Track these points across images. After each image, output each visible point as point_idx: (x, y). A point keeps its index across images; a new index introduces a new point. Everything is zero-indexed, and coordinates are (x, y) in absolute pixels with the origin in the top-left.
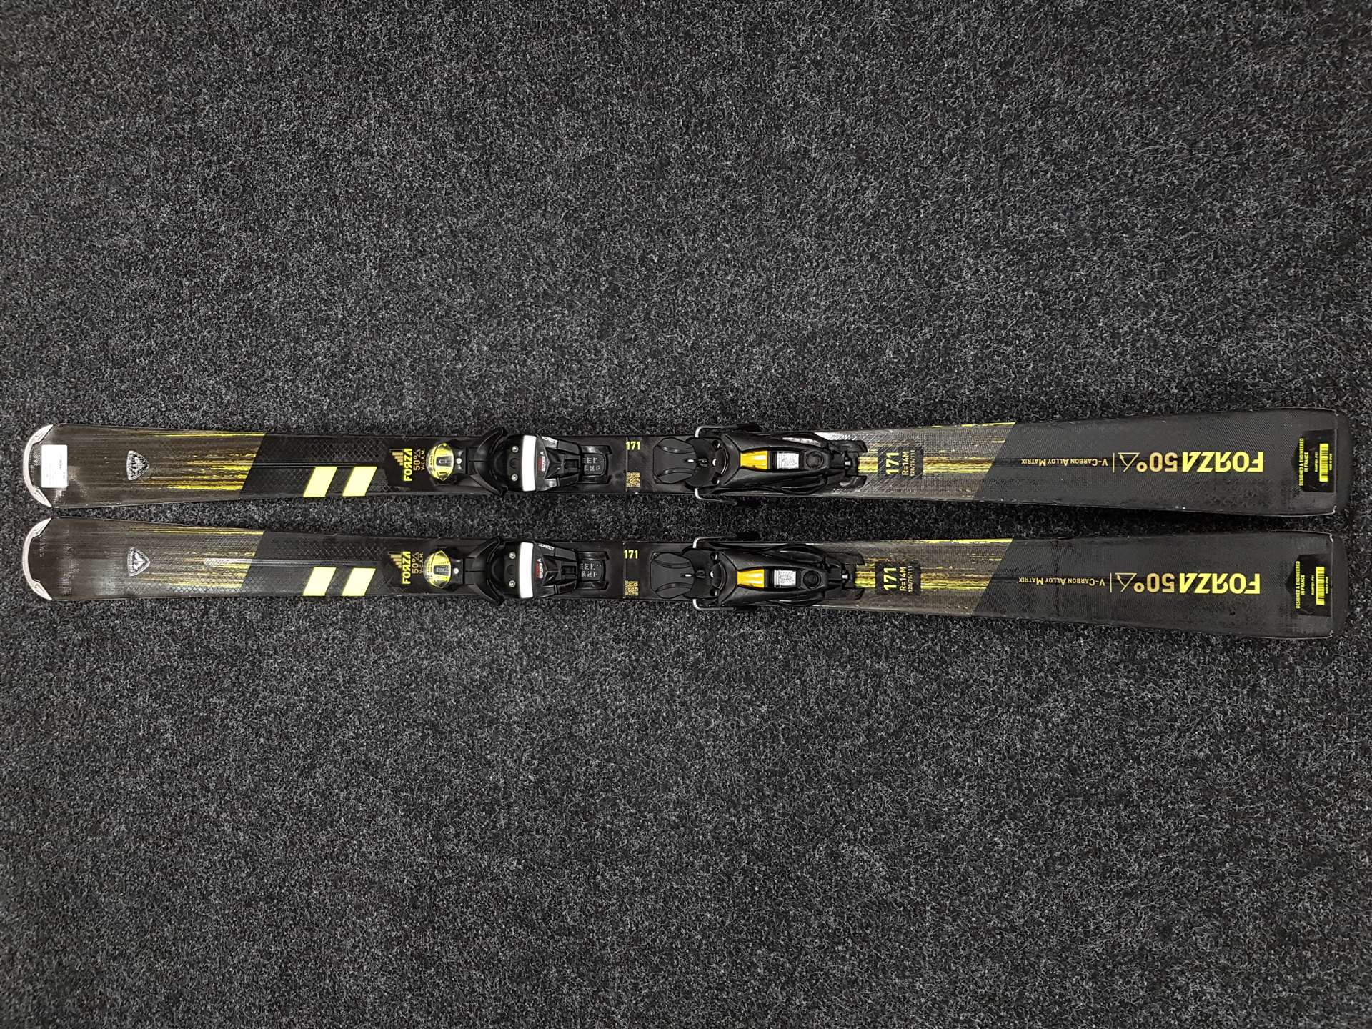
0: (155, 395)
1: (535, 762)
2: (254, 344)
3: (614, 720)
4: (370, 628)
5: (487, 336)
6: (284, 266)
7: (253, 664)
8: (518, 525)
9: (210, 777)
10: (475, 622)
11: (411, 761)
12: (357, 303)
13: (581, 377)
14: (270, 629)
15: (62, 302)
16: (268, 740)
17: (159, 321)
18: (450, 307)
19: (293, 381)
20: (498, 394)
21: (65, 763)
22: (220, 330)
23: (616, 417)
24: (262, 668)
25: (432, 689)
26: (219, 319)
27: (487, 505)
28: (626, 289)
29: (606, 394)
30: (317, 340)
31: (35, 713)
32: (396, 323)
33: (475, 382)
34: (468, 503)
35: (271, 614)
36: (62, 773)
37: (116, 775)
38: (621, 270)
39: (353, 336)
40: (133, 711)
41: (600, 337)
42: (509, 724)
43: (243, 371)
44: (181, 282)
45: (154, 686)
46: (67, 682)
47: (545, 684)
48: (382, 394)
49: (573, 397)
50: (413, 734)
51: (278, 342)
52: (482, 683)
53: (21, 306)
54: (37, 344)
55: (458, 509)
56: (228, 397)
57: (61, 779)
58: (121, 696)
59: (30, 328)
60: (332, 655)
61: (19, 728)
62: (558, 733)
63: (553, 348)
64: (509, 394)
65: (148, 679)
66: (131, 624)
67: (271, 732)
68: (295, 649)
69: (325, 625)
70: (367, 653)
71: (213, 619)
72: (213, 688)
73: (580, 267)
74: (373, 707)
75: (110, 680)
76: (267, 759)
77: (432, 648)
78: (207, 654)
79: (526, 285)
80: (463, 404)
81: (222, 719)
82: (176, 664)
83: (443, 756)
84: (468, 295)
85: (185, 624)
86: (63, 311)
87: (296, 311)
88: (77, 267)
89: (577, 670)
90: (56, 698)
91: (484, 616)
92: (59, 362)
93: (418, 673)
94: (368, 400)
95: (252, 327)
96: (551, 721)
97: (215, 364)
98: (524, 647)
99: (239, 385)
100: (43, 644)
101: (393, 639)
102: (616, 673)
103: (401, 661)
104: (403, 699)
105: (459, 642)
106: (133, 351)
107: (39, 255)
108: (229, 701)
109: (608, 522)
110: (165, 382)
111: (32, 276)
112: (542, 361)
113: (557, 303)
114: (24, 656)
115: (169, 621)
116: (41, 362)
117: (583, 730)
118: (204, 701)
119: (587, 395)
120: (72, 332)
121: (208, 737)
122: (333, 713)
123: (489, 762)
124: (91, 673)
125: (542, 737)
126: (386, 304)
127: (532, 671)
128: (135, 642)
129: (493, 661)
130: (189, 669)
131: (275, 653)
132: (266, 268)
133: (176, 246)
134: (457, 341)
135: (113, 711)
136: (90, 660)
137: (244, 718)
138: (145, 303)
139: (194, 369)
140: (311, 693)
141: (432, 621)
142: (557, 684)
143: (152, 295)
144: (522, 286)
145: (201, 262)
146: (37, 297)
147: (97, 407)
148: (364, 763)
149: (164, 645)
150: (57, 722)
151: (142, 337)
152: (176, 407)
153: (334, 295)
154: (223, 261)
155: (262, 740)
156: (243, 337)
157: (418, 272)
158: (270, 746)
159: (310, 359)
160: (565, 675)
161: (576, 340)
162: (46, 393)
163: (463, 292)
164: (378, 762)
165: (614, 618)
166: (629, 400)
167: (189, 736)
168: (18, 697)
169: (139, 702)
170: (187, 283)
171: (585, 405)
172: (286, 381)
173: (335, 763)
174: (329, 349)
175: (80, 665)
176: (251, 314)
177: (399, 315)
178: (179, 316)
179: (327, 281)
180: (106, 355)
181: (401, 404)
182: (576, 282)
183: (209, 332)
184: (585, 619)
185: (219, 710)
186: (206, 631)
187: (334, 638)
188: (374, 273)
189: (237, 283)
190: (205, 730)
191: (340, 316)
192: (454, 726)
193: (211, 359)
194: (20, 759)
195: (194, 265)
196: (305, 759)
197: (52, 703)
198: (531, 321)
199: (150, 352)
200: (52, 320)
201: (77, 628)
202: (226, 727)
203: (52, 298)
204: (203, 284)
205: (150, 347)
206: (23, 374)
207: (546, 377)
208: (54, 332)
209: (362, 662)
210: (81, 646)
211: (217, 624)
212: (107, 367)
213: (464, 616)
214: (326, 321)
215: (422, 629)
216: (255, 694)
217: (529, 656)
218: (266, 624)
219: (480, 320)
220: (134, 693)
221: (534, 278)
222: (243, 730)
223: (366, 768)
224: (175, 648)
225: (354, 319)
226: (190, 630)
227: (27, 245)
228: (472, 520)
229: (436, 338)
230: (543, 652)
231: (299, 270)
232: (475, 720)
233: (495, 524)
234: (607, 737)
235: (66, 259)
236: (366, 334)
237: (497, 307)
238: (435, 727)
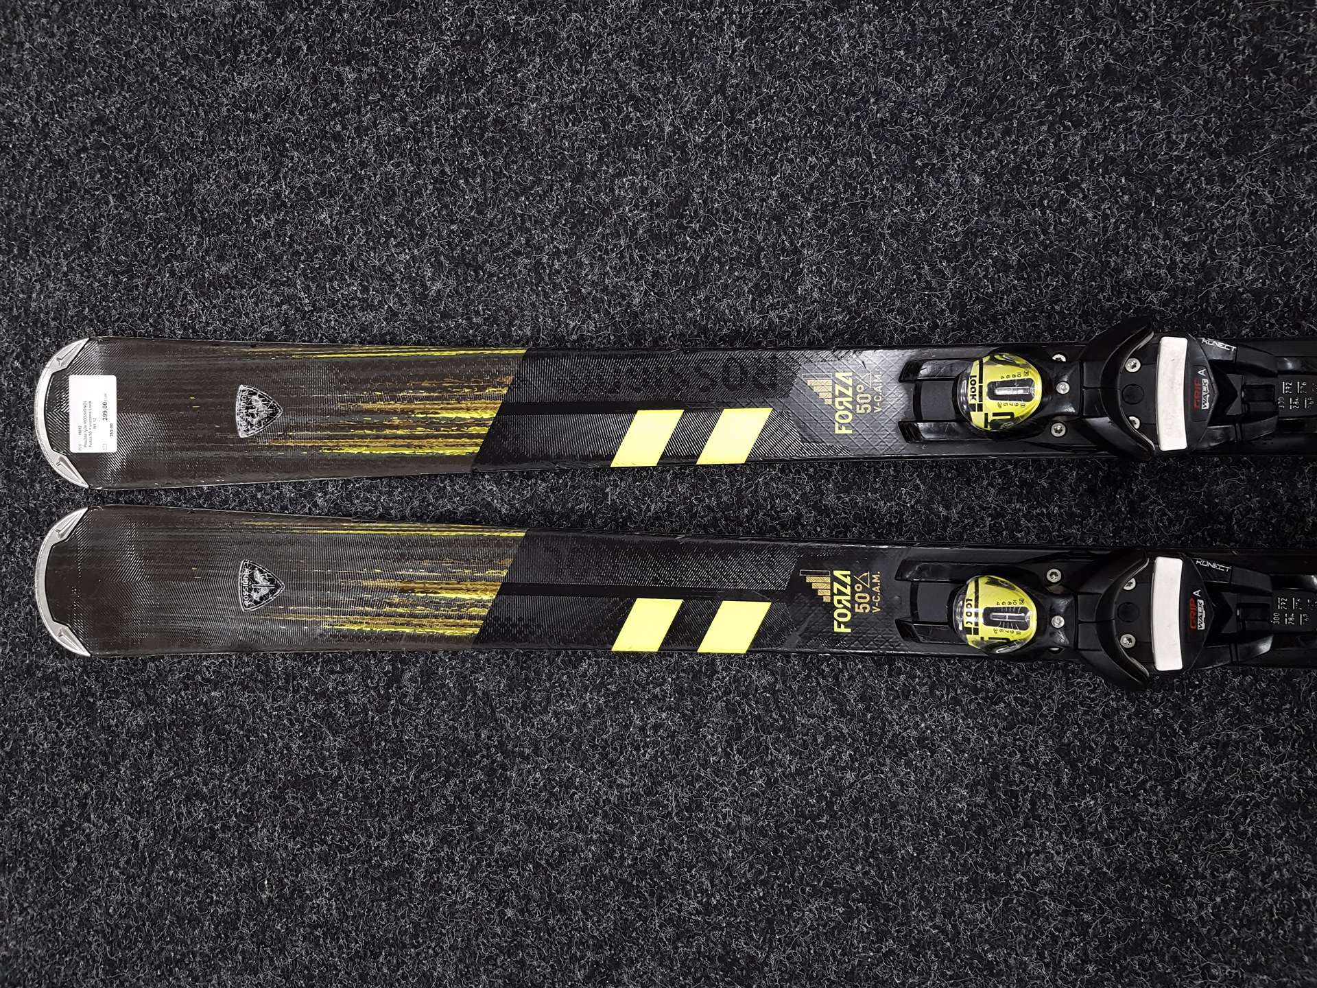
0: (290, 283)
1: (1091, 968)
2: (490, 185)
3: (1263, 891)
4: (731, 709)
5: (981, 156)
6: (551, 39)
7: (490, 772)
8: (1049, 516)
9: (404, 977)
10: (956, 701)
11: (820, 956)
12: (703, 103)
13: (1190, 231)
14: (525, 707)
15: (100, 120)
16: (522, 911)
17: (297, 146)
18: (902, 104)
19: (570, 253)
20: (1003, 266)
21: (114, 944)
22: (419, 160)
23: (1269, 307)
24: (509, 779)
25: (866, 826)
26: (417, 141)
27: (980, 477)
28: (1292, 58)
29: (1245, 262)
30: (620, 174)
31: (53, 854)
32: (786, 138)
33: (954, 245)
34: (938, 476)
35: (527, 679)
36: (106, 961)
37: (216, 969)
38: (1281, 21)
39: (694, 165)
40: (249, 854)
41: (1233, 150)
42: (1033, 897)
43: (468, 235)
44: (338, 75)
45: (292, 811)
46: (115, 800)
47: (1111, 821)
48: (753, 273)
49: (1171, 269)
50: (828, 909)
51: (539, 181)
52: (973, 816)
53: (19, 128)
54: (51, 195)
55: (917, 488)
56: (438, 285)
57: (106, 972)
58: (225, 828)
59: (36, 166)
60: (654, 758)
61: (23, 881)
62: (1138, 914)
63: (1127, 174)
64: (1030, 268)
65: (279, 797)
66: (244, 699)
67: (528, 899)
68: (577, 746)
69: (637, 702)
70: (727, 755)
71: (411, 689)
72: (410, 816)
73: (1188, 19)
74: (739, 856)
75: (203, 798)
76: (520, 946)
77: (863, 747)
78: (396, 754)
79: (1068, 58)
80: (929, 287)
81: (430, 873)
82: (335, 772)
83: (891, 952)
84: (941, 79)
85: (353, 699)
86: (101, 134)
87: (576, 121)
88: (127, 55)
89: (1181, 795)
90: (94, 827)
91: (976, 691)
92: (95, 227)
93: (833, 794)
94: (726, 285)
95: (485, 155)
96: (1124, 890)
97: (410, 223)
98: (1063, 751)
99: (460, 261)
100: (70, 733)
101: (780, 730)
102: (1268, 803)
103: (798, 772)
104: (802, 843)
105: (921, 740)
106: (244, 203)
107: (52, 35)
108: (445, 839)
109: (1249, 510)
110: (310, 257)
111: (40, 75)
112: (1102, 200)
113: (1138, 89)
114: (33, 753)
115: (323, 694)
116: (58, 228)
117: (1193, 910)
118: (392, 840)
119: (1203, 264)
120: (118, 171)
121: (399, 904)
122: (657, 865)
123: (990, 966)
124: (165, 785)
125: (1105, 921)
126: (765, 104)
127: (1083, 795)
128: (252, 731)
129: (995, 776)
130: (362, 781)
131: (537, 752)
132: (514, 43)
133: (329, 9)
134: (914, 170)
135: (207, 855)
136: (160, 762)
137: (473, 870)
138: (267, 115)
139: (367, 233)
140: (610, 828)
141: (862, 698)
142: (1136, 821)
143: (281, 99)
144: (1059, 59)
145: (378, 37)
146: (50, 109)
147: (171, 306)
148: (721, 959)
149: (311, 736)
150: (99, 872)
151: (262, 177)
152: (333, 304)
153: (655, 90)
154: (423, 33)
155: (509, 913)
156: (467, 173)
157: (834, 41)
158: (526, 923)
159: (606, 212)
160: (1157, 804)
161: (1179, 160)
162: (69, 283)
163: (929, 74)
164: (752, 959)
165: (1264, 695)
166: (1298, 271)
167: (362, 903)
168: (20, 825)
169: (261, 839)
170: (352, 76)
171: (1198, 283)
172: (557, 254)
173: (661, 958)
174: (644, 191)
175: (138, 772)
176: (484, 129)
177: (792, 121)
178: (337, 137)
179: (641, 63)
180: (189, 213)
181: (795, 292)
182: (1179, 48)
183: (398, 165)
184: (1199, 698)
185: (423, 855)
186: (396, 712)
187: (656, 727)
188: (740, 44)
189: (452, 74)
190: (393, 891)
191: (668, 129)
192: (913, 896)
193: (401, 216)
194: (25, 937)
195: (365, 42)
196: (598, 948)
197: (88, 836)
198: (1078, 124)
199: (277, 203)
200: (79, 152)
201: (136, 705)
202: (436, 887)
203: (81, 112)
204: (383, 76)
205: (278, 195)
206: (24, 251)
207: (1110, 232)
208: (84, 173)
209: (716, 772)
210: (143, 736)
211: (418, 698)
212: (191, 233)
213: (932, 688)
214: (638, 139)
215: (842, 713)
216: (496, 826)
217: (1074, 767)
218: (518, 699)
219: (965, 127)
220: (250, 821)
221: (1083, 46)
222: (470, 893)
223: (728, 969)
224: (333, 742)
225: (699, 134)
226: (365, 710)
227: (28, 18)
228: (947, 508)
229: (869, 161)
230: (1106, 758)
231: (582, 45)
232: (959, 887)
233: (999, 514)
234: (1252, 923)
235: (107, 42)
236: (722, 161)
237: (1002, 100)
238: (872, 897)
